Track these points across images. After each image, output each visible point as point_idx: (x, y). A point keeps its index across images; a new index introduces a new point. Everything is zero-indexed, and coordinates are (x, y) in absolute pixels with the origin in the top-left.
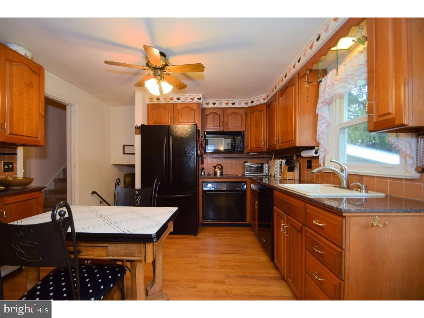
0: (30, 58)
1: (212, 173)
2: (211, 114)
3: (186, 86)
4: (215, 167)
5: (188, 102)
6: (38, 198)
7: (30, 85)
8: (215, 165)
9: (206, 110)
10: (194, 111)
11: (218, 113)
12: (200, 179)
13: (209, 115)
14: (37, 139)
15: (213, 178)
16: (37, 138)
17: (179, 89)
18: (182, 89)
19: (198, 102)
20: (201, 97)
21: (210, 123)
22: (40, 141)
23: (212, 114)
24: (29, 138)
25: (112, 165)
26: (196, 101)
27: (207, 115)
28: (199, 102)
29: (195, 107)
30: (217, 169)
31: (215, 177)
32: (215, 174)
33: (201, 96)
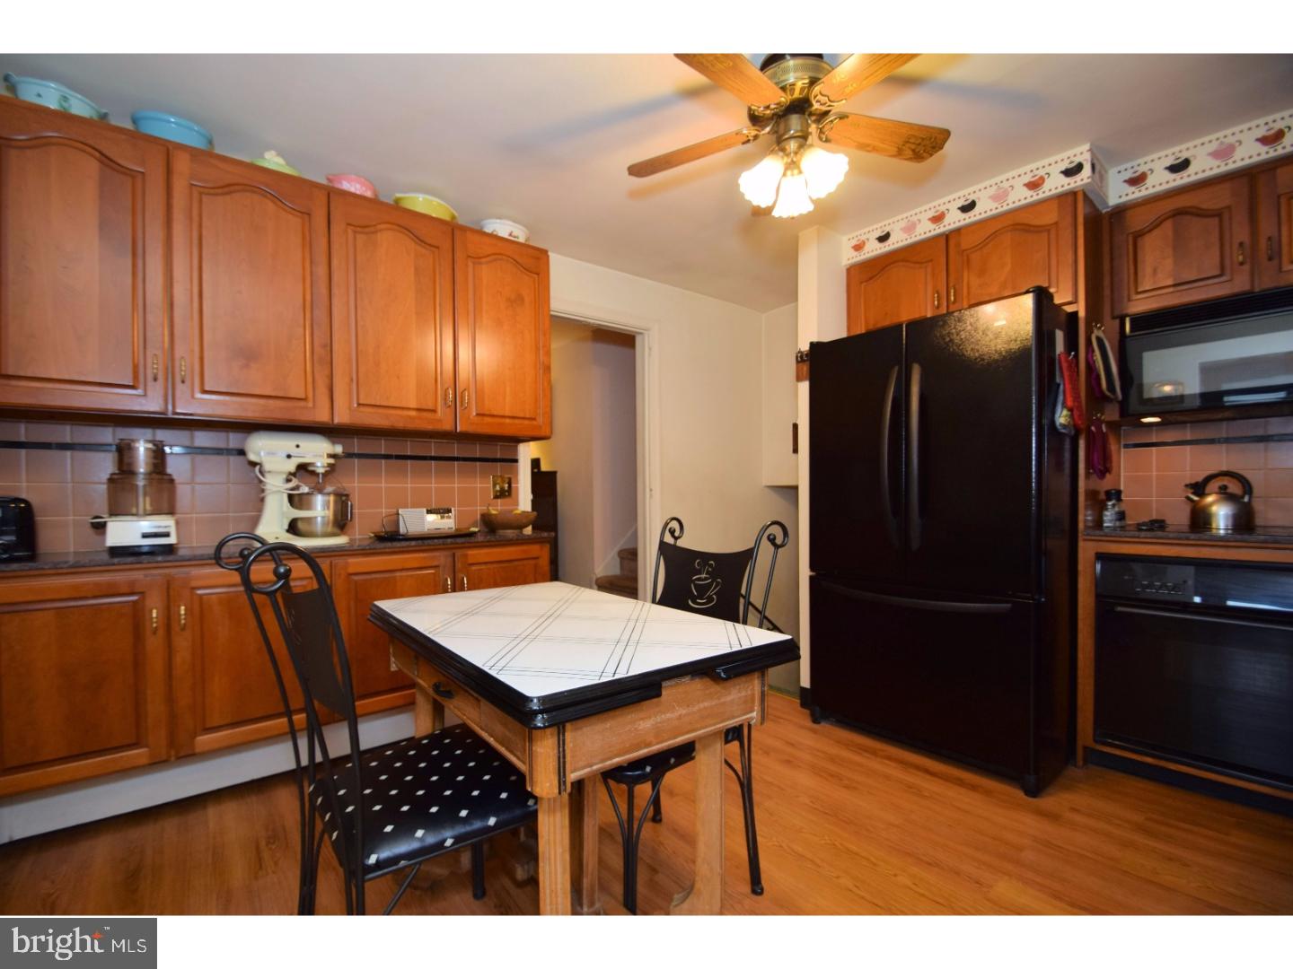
0: (522, 240)
1: (1179, 517)
2: (1165, 220)
3: (945, 134)
4: (1199, 488)
5: (1010, 207)
6: (537, 558)
7: (517, 301)
8: (1200, 479)
9: (1130, 213)
10: (1046, 234)
11: (1204, 206)
12: (1081, 544)
13: (1150, 231)
14: (534, 423)
15: (1179, 540)
16: (534, 419)
17: (918, 156)
18: (931, 155)
19: (1066, 188)
20: (1085, 158)
21: (1155, 271)
22: (540, 427)
23: (1168, 225)
24: (516, 421)
25: (769, 487)
26: (1057, 184)
27: (1138, 236)
28: (1072, 185)
29: (1050, 217)
30: (1210, 499)
31: (1192, 536)
32: (1200, 520)
33: (1081, 153)
